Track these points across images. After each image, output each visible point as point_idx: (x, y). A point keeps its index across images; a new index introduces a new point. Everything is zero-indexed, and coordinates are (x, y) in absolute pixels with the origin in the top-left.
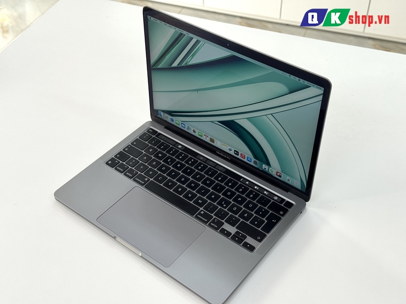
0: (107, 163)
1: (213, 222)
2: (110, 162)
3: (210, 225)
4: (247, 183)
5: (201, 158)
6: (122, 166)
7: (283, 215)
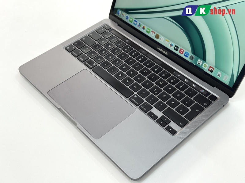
0: (66, 49)
1: (143, 105)
2: (68, 48)
3: (140, 108)
4: (179, 75)
5: (143, 52)
6: (77, 52)
7: (206, 107)
